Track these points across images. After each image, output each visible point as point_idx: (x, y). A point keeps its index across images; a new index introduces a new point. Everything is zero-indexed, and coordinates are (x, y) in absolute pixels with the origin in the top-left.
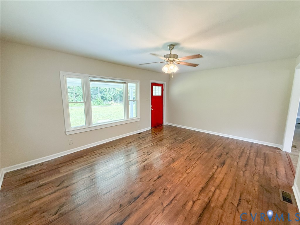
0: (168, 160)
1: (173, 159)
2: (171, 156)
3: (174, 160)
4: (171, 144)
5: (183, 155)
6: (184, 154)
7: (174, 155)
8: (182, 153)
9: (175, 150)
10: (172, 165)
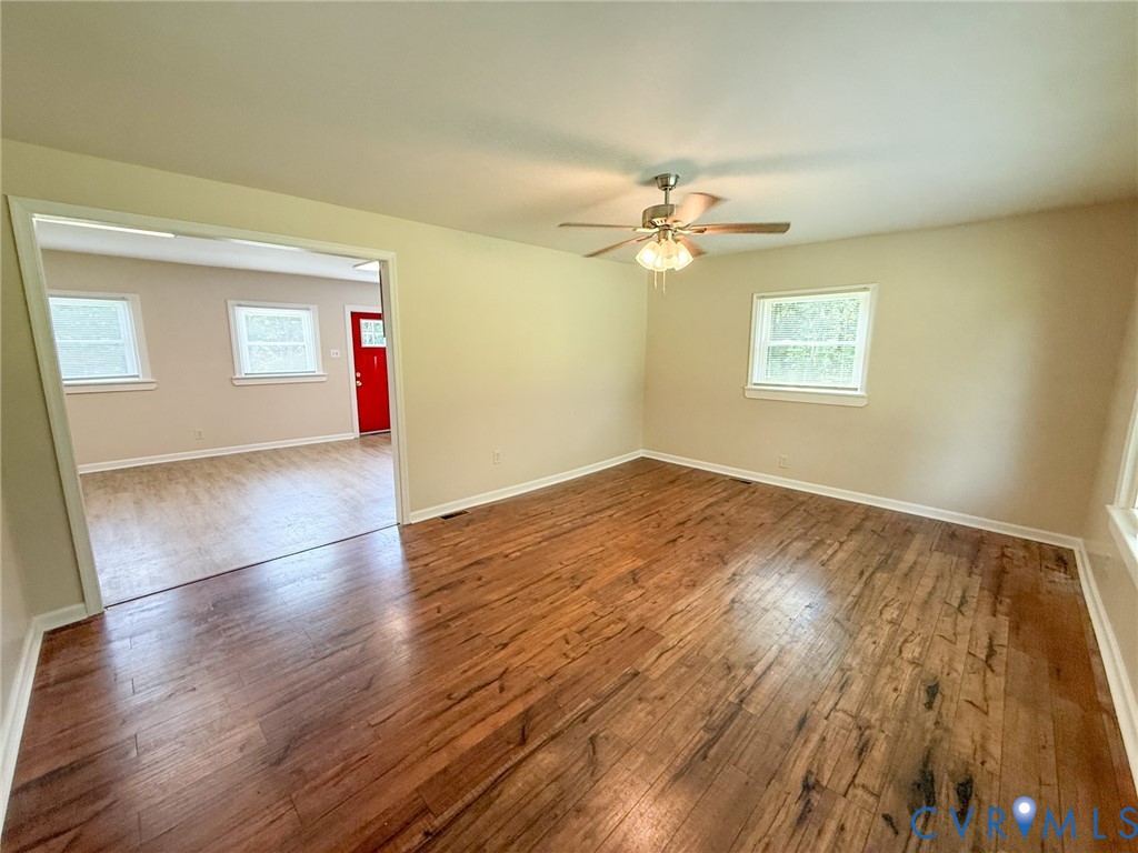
0: (655, 580)
1: (636, 582)
2: (640, 592)
3: (634, 577)
4: (636, 674)
5: (592, 594)
6: (585, 598)
7: (629, 597)
8: (592, 606)
9: (621, 626)
10: (640, 563)
